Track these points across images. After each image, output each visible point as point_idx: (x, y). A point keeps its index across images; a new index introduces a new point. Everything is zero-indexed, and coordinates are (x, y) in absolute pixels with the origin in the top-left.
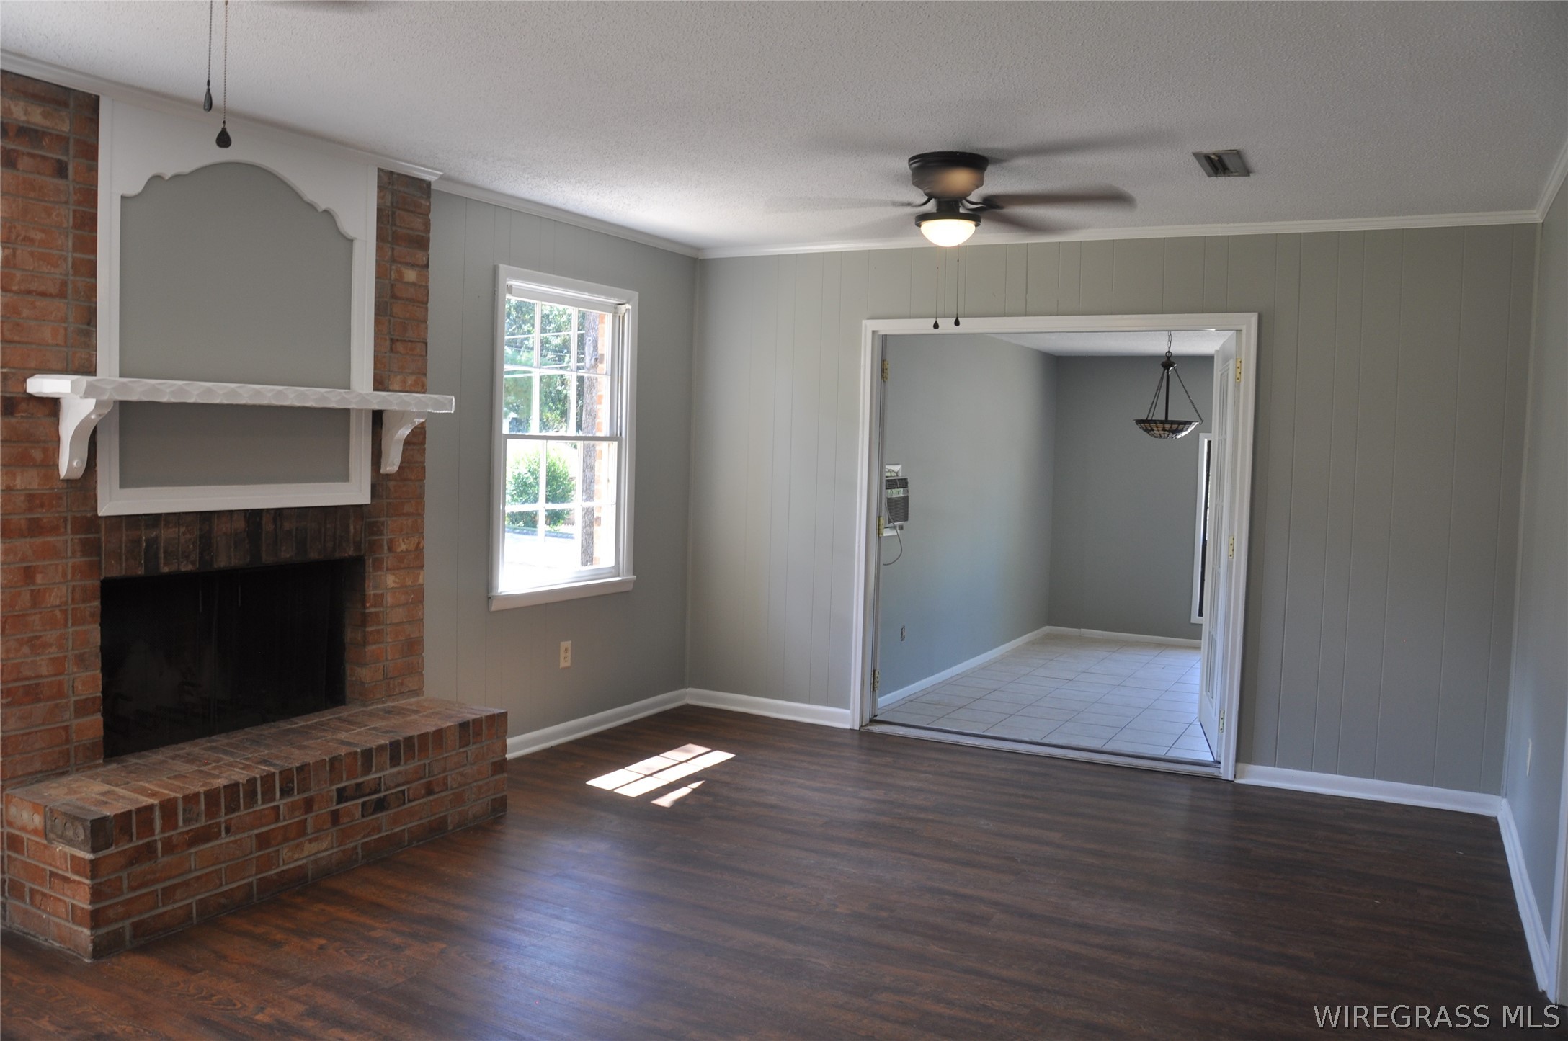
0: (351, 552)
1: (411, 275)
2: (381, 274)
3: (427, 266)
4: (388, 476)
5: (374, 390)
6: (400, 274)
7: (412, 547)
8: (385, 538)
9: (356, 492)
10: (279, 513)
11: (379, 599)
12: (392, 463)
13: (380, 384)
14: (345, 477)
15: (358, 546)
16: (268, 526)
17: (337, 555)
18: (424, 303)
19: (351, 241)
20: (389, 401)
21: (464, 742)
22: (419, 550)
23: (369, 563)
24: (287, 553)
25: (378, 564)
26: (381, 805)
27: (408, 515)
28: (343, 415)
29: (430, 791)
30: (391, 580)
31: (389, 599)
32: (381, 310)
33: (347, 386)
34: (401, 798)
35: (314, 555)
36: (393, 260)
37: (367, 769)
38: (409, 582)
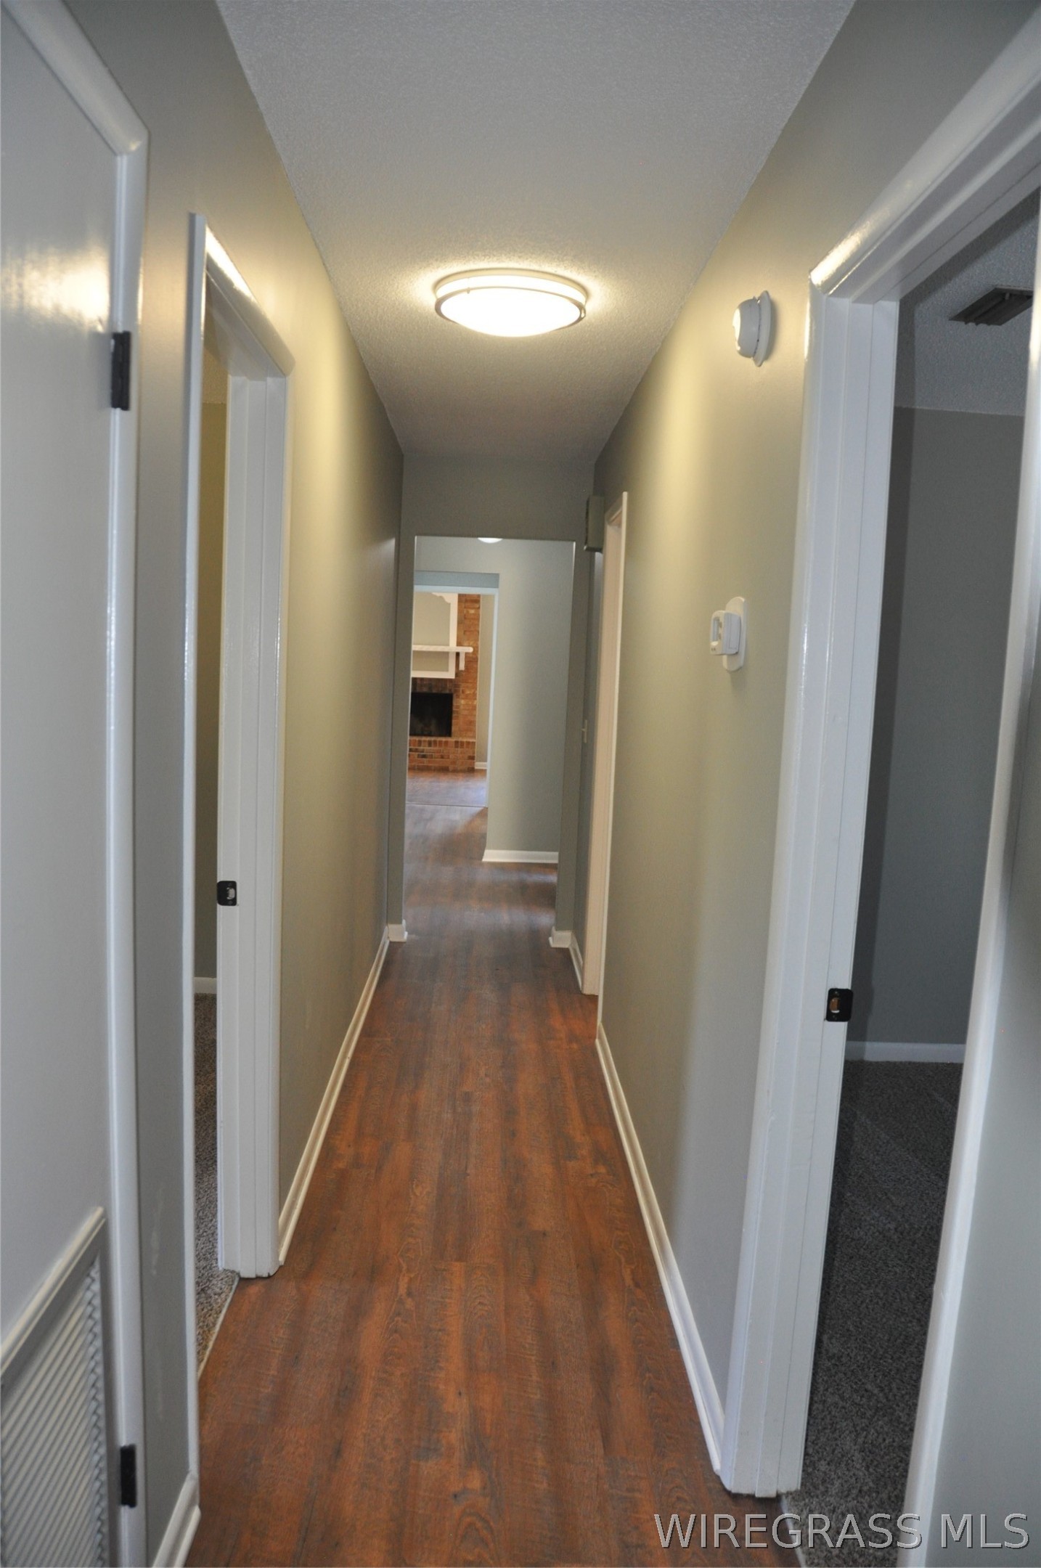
0: (447, 692)
1: (472, 611)
2: (460, 611)
3: (479, 608)
4: (462, 671)
5: (457, 645)
6: (468, 612)
7: (472, 692)
8: (461, 689)
9: (450, 674)
10: (422, 679)
11: (458, 707)
12: (462, 666)
13: (459, 644)
14: (447, 670)
15: (450, 690)
16: (419, 682)
17: (443, 692)
18: (478, 620)
19: (449, 604)
20: (461, 649)
21: (456, 747)
22: (474, 694)
23: (454, 696)
24: (425, 690)
25: (458, 696)
26: (424, 756)
27: (471, 683)
28: (446, 654)
29: (442, 757)
30: (463, 702)
31: (462, 707)
32: (460, 622)
33: (448, 645)
34: (431, 757)
35: (434, 691)
36: (465, 607)
37: (420, 745)
38: (470, 703)
